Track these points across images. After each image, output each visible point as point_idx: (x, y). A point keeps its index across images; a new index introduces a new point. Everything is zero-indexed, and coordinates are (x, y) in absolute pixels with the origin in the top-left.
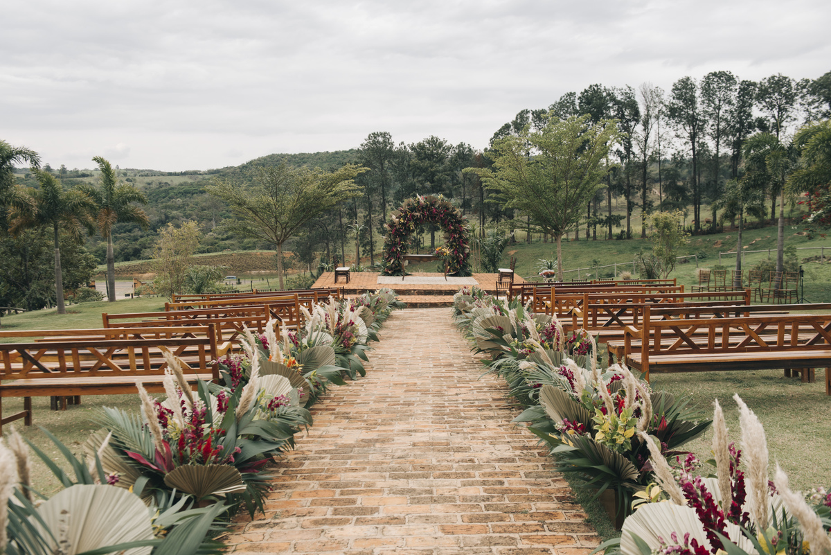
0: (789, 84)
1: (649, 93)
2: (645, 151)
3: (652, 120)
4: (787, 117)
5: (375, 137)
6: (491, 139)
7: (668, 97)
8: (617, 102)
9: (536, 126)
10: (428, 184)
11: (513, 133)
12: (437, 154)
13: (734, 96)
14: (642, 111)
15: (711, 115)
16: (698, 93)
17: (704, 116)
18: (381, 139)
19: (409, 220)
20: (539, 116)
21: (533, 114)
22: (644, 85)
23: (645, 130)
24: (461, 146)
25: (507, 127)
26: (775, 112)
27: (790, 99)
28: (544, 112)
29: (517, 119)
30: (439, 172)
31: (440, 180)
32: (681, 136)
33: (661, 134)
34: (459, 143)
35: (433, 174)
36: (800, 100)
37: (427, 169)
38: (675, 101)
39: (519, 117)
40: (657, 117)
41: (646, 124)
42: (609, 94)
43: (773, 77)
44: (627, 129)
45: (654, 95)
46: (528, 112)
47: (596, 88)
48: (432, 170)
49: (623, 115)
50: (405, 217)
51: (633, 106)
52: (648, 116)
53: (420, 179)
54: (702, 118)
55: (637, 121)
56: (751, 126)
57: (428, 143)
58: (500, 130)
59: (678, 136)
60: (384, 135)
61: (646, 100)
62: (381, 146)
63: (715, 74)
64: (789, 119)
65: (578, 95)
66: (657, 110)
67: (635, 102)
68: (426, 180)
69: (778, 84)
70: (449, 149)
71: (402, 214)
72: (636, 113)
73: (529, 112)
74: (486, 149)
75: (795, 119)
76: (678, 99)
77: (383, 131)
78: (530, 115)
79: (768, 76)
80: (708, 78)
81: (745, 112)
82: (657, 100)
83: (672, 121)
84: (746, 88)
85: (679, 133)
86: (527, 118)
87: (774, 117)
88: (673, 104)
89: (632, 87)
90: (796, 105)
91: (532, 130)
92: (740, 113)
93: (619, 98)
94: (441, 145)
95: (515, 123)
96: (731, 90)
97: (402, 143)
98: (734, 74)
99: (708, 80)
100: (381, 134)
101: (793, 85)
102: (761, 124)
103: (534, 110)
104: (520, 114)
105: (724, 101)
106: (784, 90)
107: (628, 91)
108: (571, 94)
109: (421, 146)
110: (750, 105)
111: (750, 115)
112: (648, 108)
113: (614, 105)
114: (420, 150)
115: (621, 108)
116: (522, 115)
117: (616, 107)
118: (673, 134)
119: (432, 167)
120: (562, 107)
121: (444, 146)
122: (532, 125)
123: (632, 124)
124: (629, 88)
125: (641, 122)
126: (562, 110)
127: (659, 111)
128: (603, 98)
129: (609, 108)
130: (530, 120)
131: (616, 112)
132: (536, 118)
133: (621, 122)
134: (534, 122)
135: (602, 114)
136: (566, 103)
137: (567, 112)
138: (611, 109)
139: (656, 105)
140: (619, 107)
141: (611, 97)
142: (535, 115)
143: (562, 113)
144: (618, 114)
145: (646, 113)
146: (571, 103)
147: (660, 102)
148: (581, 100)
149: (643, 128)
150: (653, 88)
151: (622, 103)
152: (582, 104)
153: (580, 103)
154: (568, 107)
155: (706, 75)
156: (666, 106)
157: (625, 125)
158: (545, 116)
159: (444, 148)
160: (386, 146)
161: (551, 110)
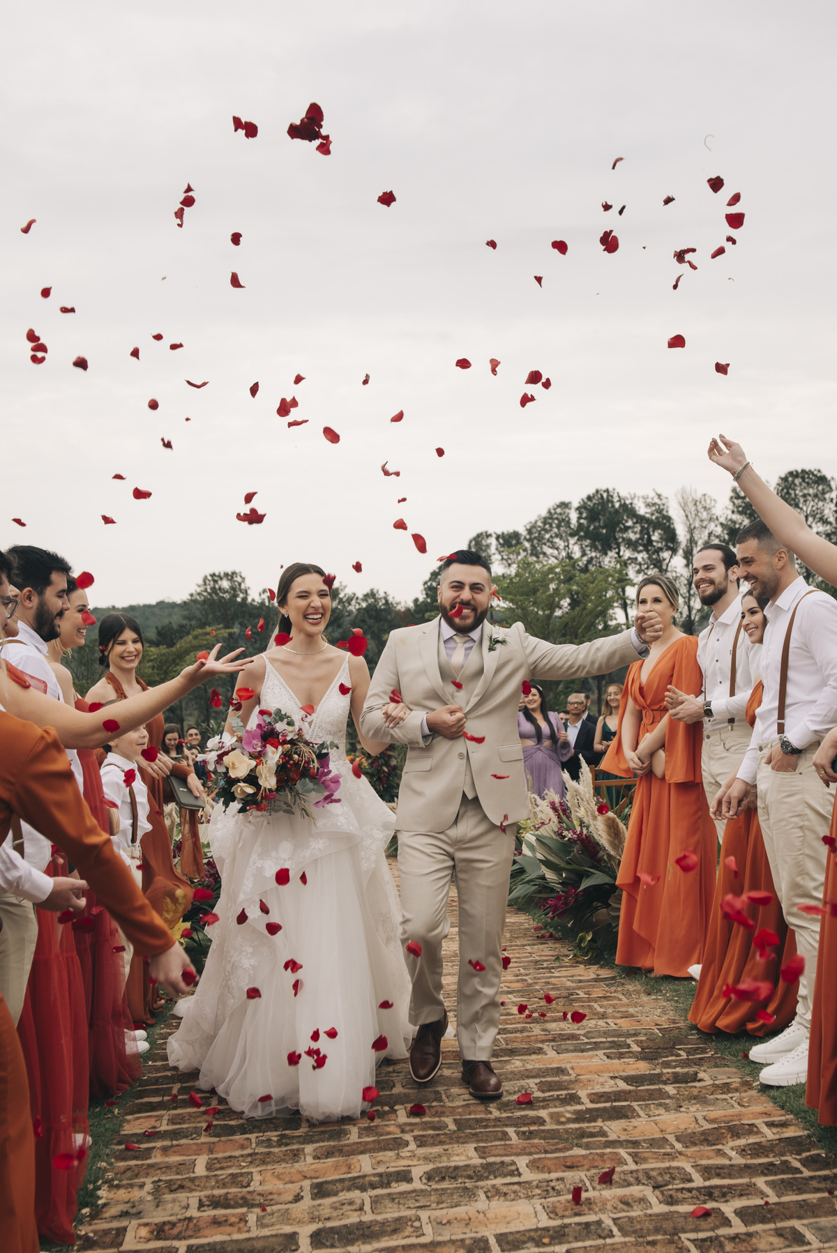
1: (691, 505)
2: (689, 600)
5: (216, 582)
6: (425, 583)
7: (724, 509)
8: (640, 519)
9: (502, 559)
13: (829, 510)
14: (682, 535)
18: (225, 584)
20: (509, 541)
21: (498, 538)
22: (683, 491)
23: (687, 566)
24: (372, 594)
28: (516, 535)
34: (366, 590)
38: (736, 517)
39: (473, 543)
41: (688, 555)
42: (624, 506)
44: (658, 564)
45: (700, 507)
46: (488, 536)
47: (605, 495)
49: (650, 541)
51: (664, 524)
52: (692, 541)
55: (674, 551)
60: (230, 576)
61: (687, 516)
62: (227, 596)
63: (795, 475)
65: (575, 504)
66: (706, 532)
67: (669, 519)
70: (349, 600)
72: (670, 537)
73: (490, 535)
74: (416, 600)
76: (740, 513)
77: (230, 571)
78: (493, 541)
80: (785, 479)
82: (704, 515)
86: (488, 546)
88: (734, 522)
89: (664, 494)
93: (642, 510)
96: (823, 500)
98: (828, 473)
99: (786, 484)
100: (226, 575)
103: (499, 532)
104: (474, 539)
105: (814, 517)
107: (656, 500)
108: (565, 505)
112: (691, 531)
113: (635, 523)
115: (648, 529)
116: (479, 539)
117: (638, 528)
120: (547, 526)
121: (341, 596)
122: (496, 558)
123: (666, 555)
124: (659, 496)
125: (681, 552)
126: (547, 531)
127: (710, 534)
128: (617, 511)
129: (627, 529)
130: (493, 549)
131: (638, 536)
132: (502, 545)
133: (647, 551)
134: (500, 553)
135: (616, 539)
136: (555, 520)
137: (557, 536)
138: (630, 531)
139: (705, 523)
140: (642, 528)
141: (629, 510)
142: (501, 541)
143: (547, 536)
144: (642, 538)
145: (688, 537)
146: (563, 520)
147: (711, 519)
148: (581, 513)
149: (684, 562)
150: (698, 496)
151: (648, 521)
152: (582, 521)
153: (579, 518)
154: (558, 527)
155: (783, 476)
156: (722, 524)
157: (654, 557)
158: (519, 543)
159: (341, 600)
160: (236, 596)
161: (530, 531)
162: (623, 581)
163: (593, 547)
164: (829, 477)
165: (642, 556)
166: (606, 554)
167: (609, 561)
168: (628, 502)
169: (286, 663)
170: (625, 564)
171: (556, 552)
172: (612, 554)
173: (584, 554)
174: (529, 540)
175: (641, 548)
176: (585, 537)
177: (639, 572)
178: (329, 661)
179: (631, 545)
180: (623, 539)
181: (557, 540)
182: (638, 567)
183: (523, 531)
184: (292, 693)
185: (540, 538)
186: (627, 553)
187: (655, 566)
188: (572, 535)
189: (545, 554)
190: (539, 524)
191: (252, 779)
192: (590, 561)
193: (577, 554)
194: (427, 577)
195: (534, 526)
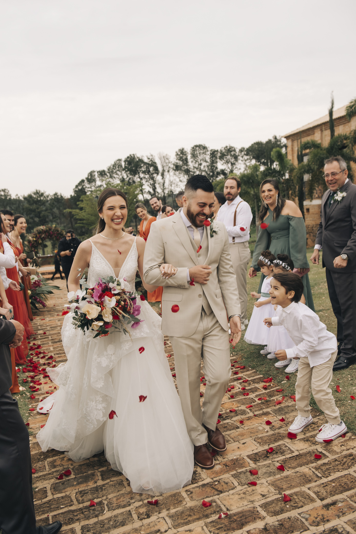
0: (235, 150)
1: (162, 158)
2: (164, 190)
3: (166, 173)
4: (236, 168)
7: (173, 159)
8: (145, 163)
10: (37, 219)
11: (86, 184)
12: (41, 200)
13: (208, 158)
14: (160, 168)
15: (197, 169)
16: (189, 157)
17: (194, 169)
18: (2, 193)
19: (38, 239)
20: (102, 174)
21: (98, 172)
22: (160, 153)
23: (162, 179)
24: (56, 194)
25: (83, 181)
26: (230, 165)
27: (236, 158)
28: (104, 171)
29: (88, 176)
30: (42, 211)
31: (44, 216)
32: (182, 181)
33: (171, 181)
34: (54, 193)
35: (40, 213)
36: (241, 159)
37: (35, 210)
38: (178, 161)
40: (168, 171)
41: (163, 175)
42: (139, 159)
43: (227, 147)
44: (153, 178)
45: (165, 159)
46: (94, 172)
47: (133, 156)
48: (39, 210)
49: (149, 171)
50: (36, 237)
51: (153, 164)
52: (164, 171)
53: (31, 216)
54: (193, 171)
55: (158, 174)
56: (218, 174)
57: (35, 194)
58: (79, 184)
59: (181, 181)
60: (4, 191)
61: (161, 162)
62: (3, 197)
63: (196, 146)
64: (237, 169)
65: (123, 159)
67: (155, 163)
68: (36, 216)
69: (229, 150)
70: (48, 196)
71: (34, 236)
72: (156, 169)
74: (71, 196)
75: (240, 169)
76: (179, 160)
77: (3, 188)
78: (96, 174)
79: (224, 146)
80: (193, 148)
81: (214, 166)
82: (167, 161)
83: (177, 173)
84: (214, 154)
85: (181, 179)
86: (95, 175)
87: (229, 168)
88: (177, 163)
89: (154, 155)
90: (240, 161)
91: (98, 183)
92: (212, 167)
93: (146, 160)
94: (42, 195)
95: (87, 179)
96: (206, 154)
97: (17, 195)
98: (207, 145)
100: (3, 190)
101: (237, 150)
102: (223, 172)
103: (98, 170)
105: (203, 160)
106: (233, 153)
107: (151, 157)
108: (120, 160)
109: (30, 196)
110: (217, 162)
111: (217, 168)
112: (163, 167)
113: (144, 165)
114: (29, 199)
116: (91, 174)
117: (145, 167)
118: (178, 180)
119: (38, 208)
120: (114, 168)
121: (44, 195)
122: (98, 179)
123: (155, 175)
124: (152, 156)
125: (160, 174)
126: (114, 169)
127: (169, 167)
128: (137, 162)
129: (141, 167)
130: (96, 176)
131: (145, 169)
132: (99, 175)
133: (149, 174)
134: (99, 177)
135: (138, 171)
136: (117, 165)
137: (118, 170)
138: (142, 168)
139: (167, 164)
140: (147, 167)
141: (141, 161)
142: (99, 173)
143: (115, 171)
144: (147, 170)
145: (162, 169)
146: (120, 165)
147: (169, 163)
148: (125, 163)
149: (161, 177)
150: (165, 155)
151: (148, 164)
152: (126, 165)
153: (125, 164)
154: (118, 167)
155: (192, 147)
156: (173, 164)
157: (151, 176)
158: (105, 174)
159: (44, 197)
160: (6, 197)
161: (109, 170)
162: (141, 185)
163: (131, 174)
164: (207, 147)
165: (147, 176)
166: (135, 176)
167: (137, 179)
168: (141, 158)
169: (104, 244)
170: (141, 179)
171: (118, 176)
172: (137, 176)
173: (128, 177)
174: (109, 173)
175: (147, 173)
176: (128, 170)
177: (147, 181)
178: (126, 243)
179: (144, 172)
180: (141, 171)
181: (118, 172)
182: (146, 180)
183: (106, 170)
184: (107, 262)
185: (112, 172)
186: (142, 175)
187: (152, 179)
188: (123, 170)
189: (114, 177)
190: (112, 167)
191: (100, 318)
192: (130, 179)
193: (125, 177)
194: (74, 187)
195: (110, 168)
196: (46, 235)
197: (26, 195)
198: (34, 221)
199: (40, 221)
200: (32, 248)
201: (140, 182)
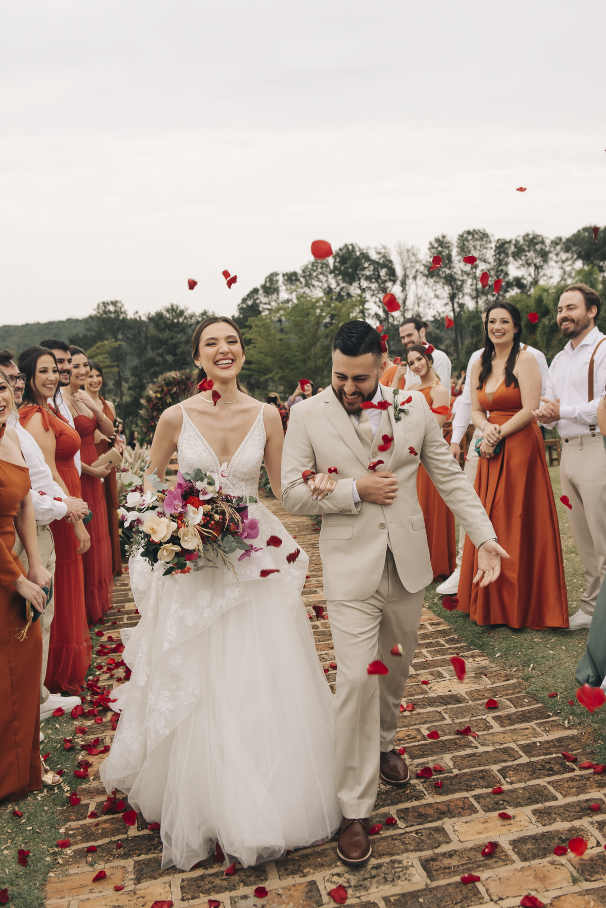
0: (543, 242)
1: (405, 252)
2: (404, 313)
3: (410, 281)
4: (544, 275)
5: (105, 307)
6: (239, 305)
7: (425, 256)
8: (373, 262)
9: (287, 289)
10: (169, 358)
11: (262, 298)
12: (178, 323)
13: (490, 254)
14: (399, 272)
15: (468, 274)
16: (455, 252)
17: (462, 276)
18: (112, 308)
19: (166, 395)
20: (291, 278)
21: (284, 275)
22: (400, 245)
23: (403, 291)
24: (205, 313)
25: (255, 291)
26: (532, 270)
27: (544, 255)
28: (295, 274)
29: (266, 282)
30: (181, 343)
31: (183, 353)
32: (440, 297)
33: (419, 295)
34: (202, 311)
35: (176, 346)
36: (555, 258)
37: (167, 340)
39: (268, 279)
40: (415, 278)
41: (403, 284)
42: (362, 254)
43: (528, 235)
44: (384, 290)
45: (410, 254)
46: (277, 274)
47: (350, 248)
48: (174, 341)
49: (379, 276)
50: (161, 392)
51: (388, 265)
52: (406, 276)
53: (160, 351)
54: (461, 278)
55: (394, 282)
56: (509, 285)
57: (168, 311)
58: (248, 296)
59: (437, 297)
60: (114, 303)
61: (402, 260)
62: (112, 316)
63: (469, 233)
64: (545, 278)
66: (414, 270)
67: (391, 262)
68: (168, 352)
69: (533, 241)
70: (191, 317)
71: (159, 389)
72: (392, 273)
73: (278, 274)
75: (551, 277)
77: (113, 300)
78: (280, 278)
79: (523, 233)
80: (462, 236)
81: (502, 271)
82: (413, 259)
83: (431, 281)
84: (502, 247)
85: (438, 293)
86: (277, 281)
87: (530, 275)
89: (389, 246)
90: (552, 263)
91: (284, 295)
92: (497, 271)
93: (374, 256)
94: (181, 313)
95: (264, 287)
96: (486, 248)
97: (137, 312)
98: (489, 231)
99: (463, 239)
100: (112, 303)
101: (548, 242)
102: (518, 283)
103: (285, 272)
104: (269, 277)
106: (538, 247)
107: (383, 251)
109: (160, 315)
110: (507, 264)
111: (507, 274)
112: (405, 269)
113: (369, 265)
114: (158, 320)
115: (378, 268)
116: (272, 278)
117: (372, 268)
118: (432, 294)
119: (172, 338)
120: (315, 268)
121: (185, 314)
122: (282, 288)
123: (389, 284)
124: (384, 248)
125: (398, 283)
126: (314, 271)
127: (417, 271)
128: (358, 258)
129: (364, 269)
130: (281, 283)
131: (371, 273)
132: (287, 280)
133: (378, 282)
134: (285, 285)
135: (358, 275)
137: (321, 273)
138: (366, 270)
139: (413, 264)
140: (375, 268)
141: (365, 256)
142: (286, 277)
143: (315, 274)
144: (374, 274)
145: (403, 273)
146: (325, 264)
147: (417, 262)
148: (335, 259)
149: (401, 289)
150: (409, 247)
151: (378, 263)
152: (337, 264)
153: (335, 262)
154: (322, 268)
155: (461, 234)
156: (424, 265)
157: (382, 286)
158: (297, 280)
159: (185, 317)
160: (118, 316)
161: (304, 271)
162: (363, 302)
163: (344, 281)
164: (490, 234)
165: (374, 286)
166: (351, 284)
167: (354, 290)
168: (365, 252)
169: (203, 413)
170: (363, 290)
171: (320, 284)
172: (356, 284)
173: (338, 285)
174: (304, 277)
175: (374, 280)
176: (339, 274)
177: (373, 295)
178: (244, 411)
179: (368, 278)
180: (363, 275)
181: (321, 277)
182: (372, 293)
183: (299, 271)
184: (207, 444)
185: (310, 275)
186: (365, 284)
187: (383, 292)
188: (331, 272)
189: (313, 286)
190: (310, 266)
192: (342, 289)
193: (333, 285)
194: (240, 301)
195: (307, 267)
196: (180, 389)
197: (153, 313)
198: (165, 361)
199: (175, 361)
200: (153, 412)
201: (360, 296)
